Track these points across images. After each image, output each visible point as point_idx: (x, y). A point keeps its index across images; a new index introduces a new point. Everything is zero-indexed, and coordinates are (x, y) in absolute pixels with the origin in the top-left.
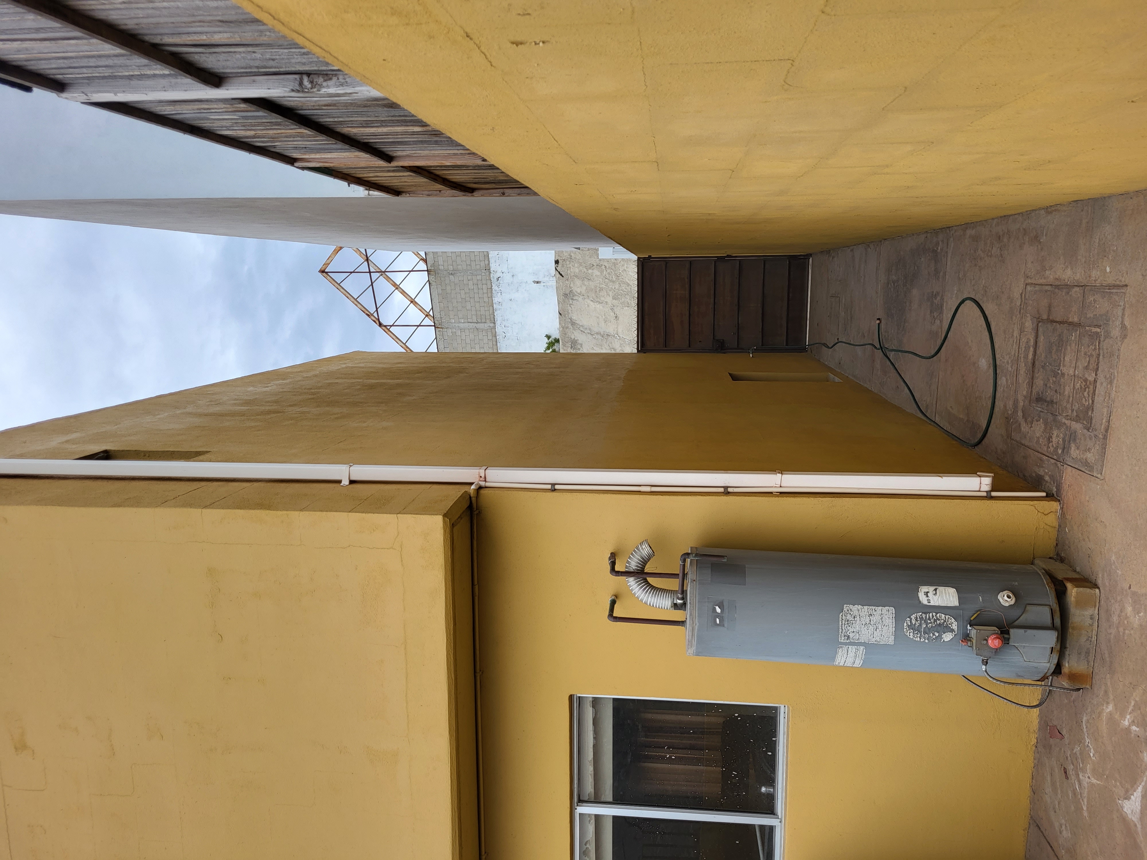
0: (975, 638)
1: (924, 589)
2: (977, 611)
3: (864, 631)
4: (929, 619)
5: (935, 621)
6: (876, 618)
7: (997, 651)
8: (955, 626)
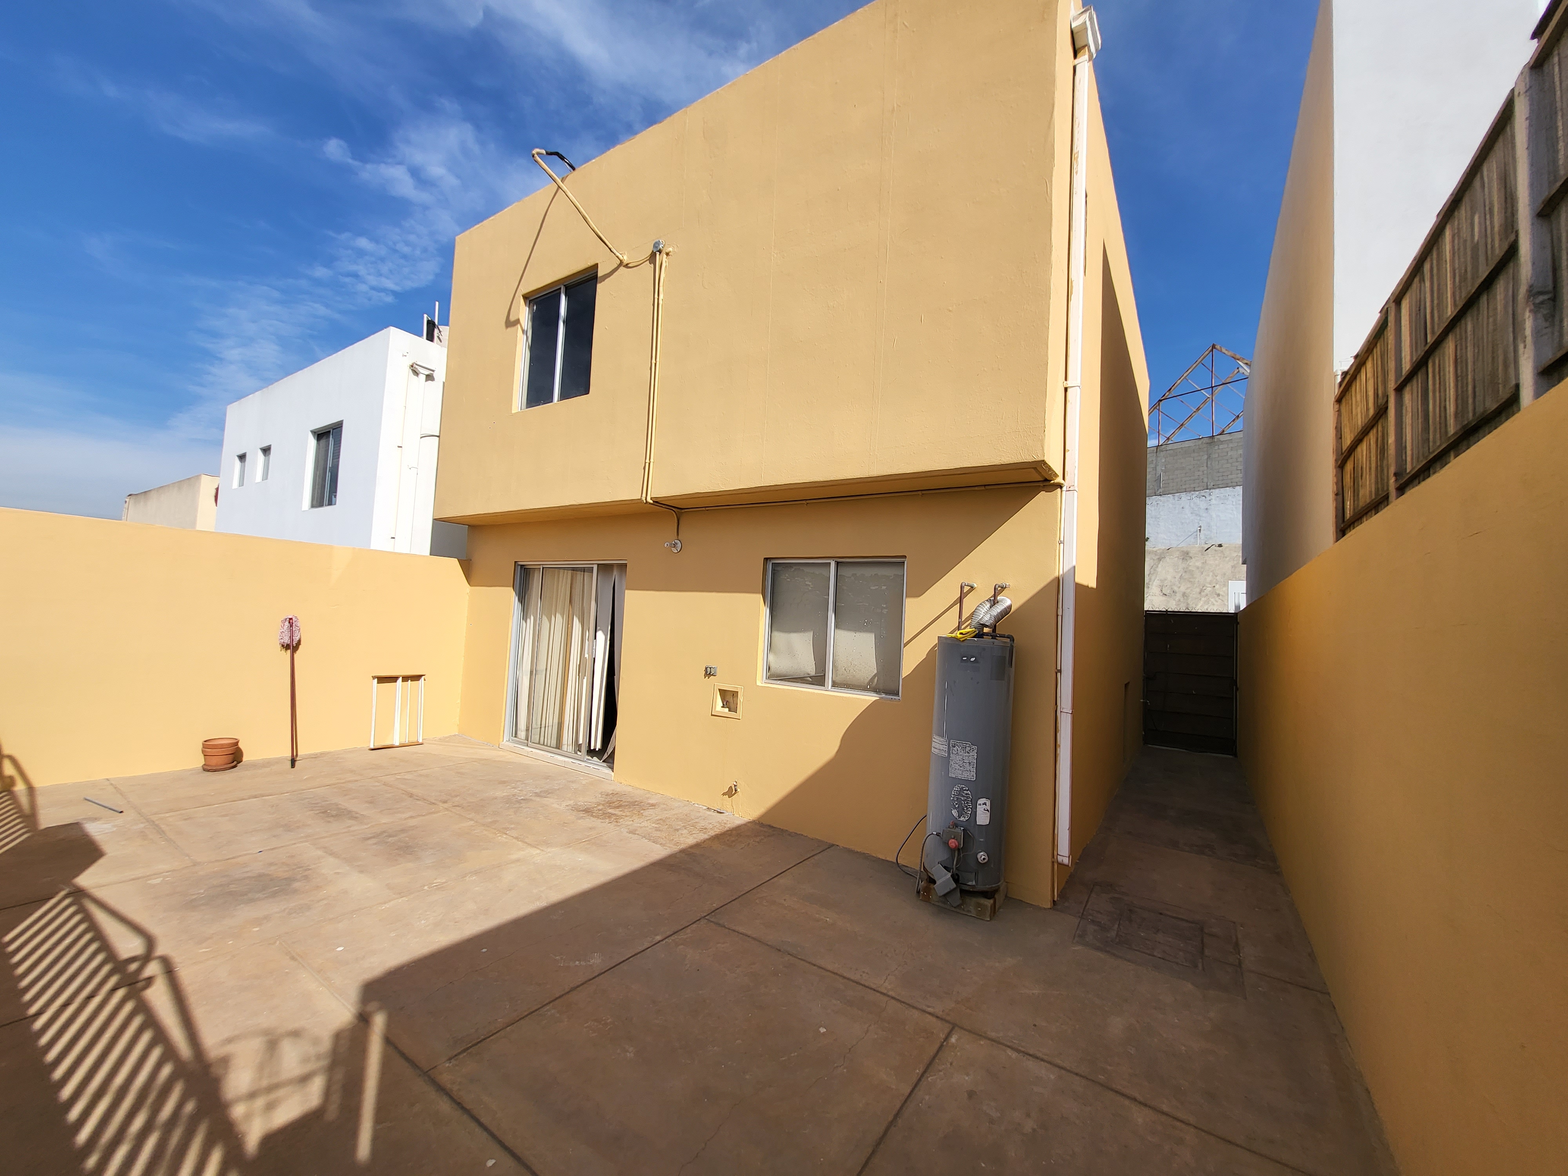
0: (955, 831)
1: (988, 803)
2: (973, 835)
3: (959, 758)
4: (967, 803)
5: (966, 807)
6: (968, 767)
7: (946, 843)
8: (962, 819)
